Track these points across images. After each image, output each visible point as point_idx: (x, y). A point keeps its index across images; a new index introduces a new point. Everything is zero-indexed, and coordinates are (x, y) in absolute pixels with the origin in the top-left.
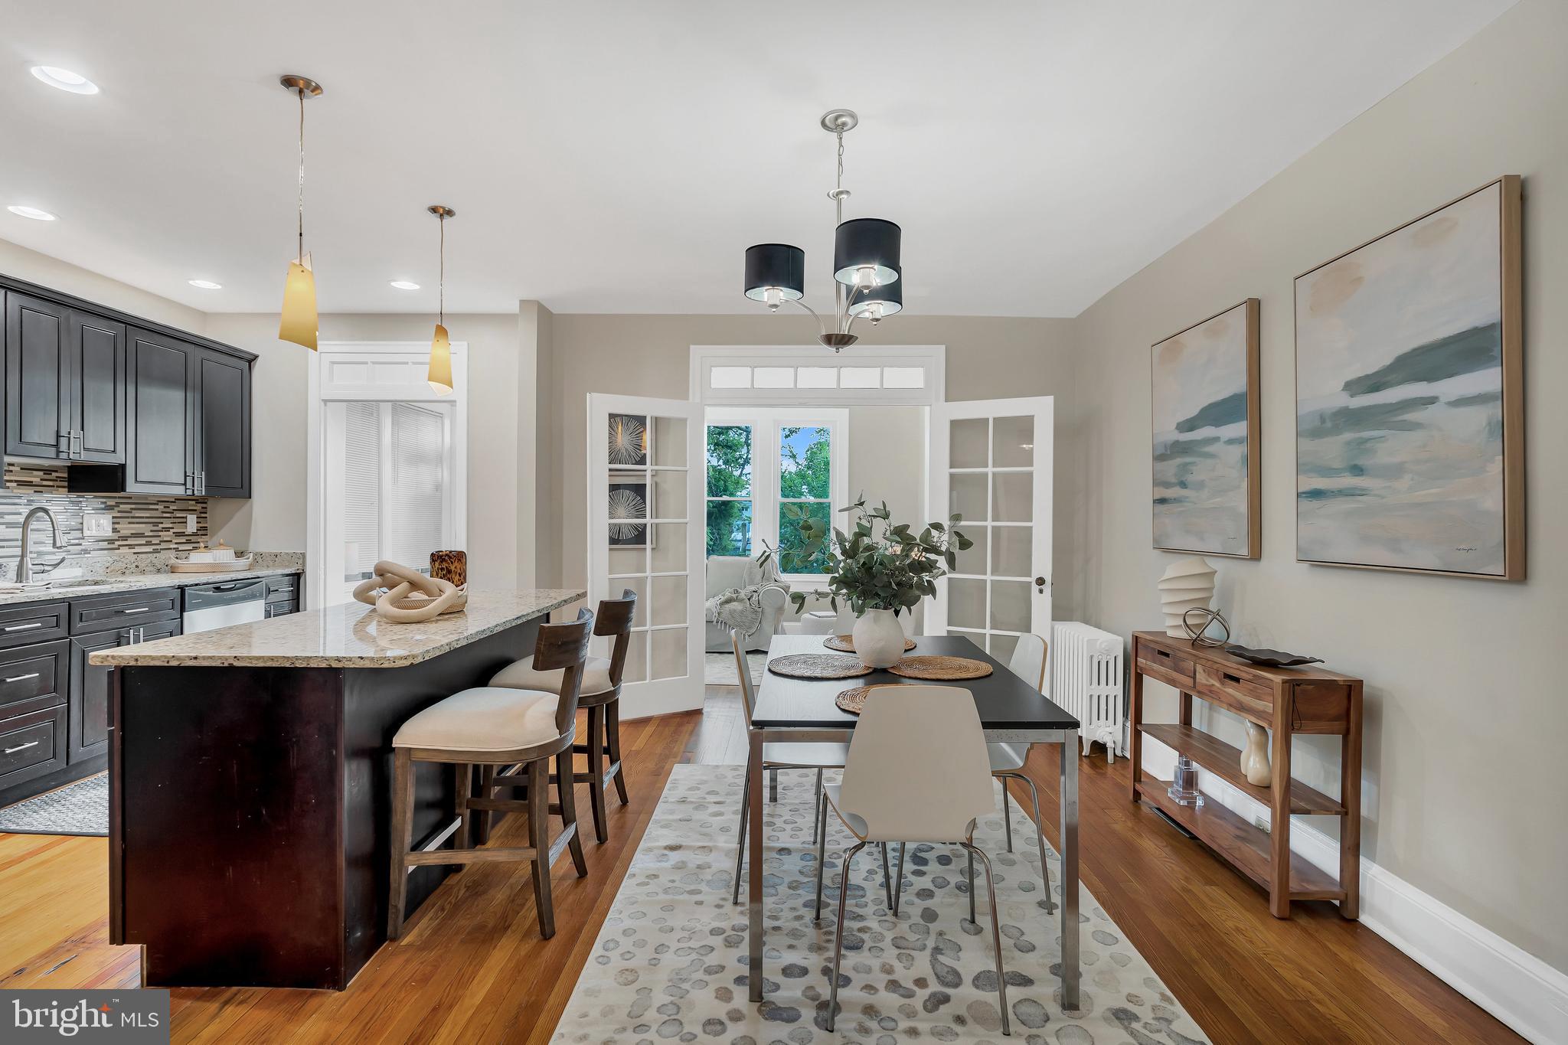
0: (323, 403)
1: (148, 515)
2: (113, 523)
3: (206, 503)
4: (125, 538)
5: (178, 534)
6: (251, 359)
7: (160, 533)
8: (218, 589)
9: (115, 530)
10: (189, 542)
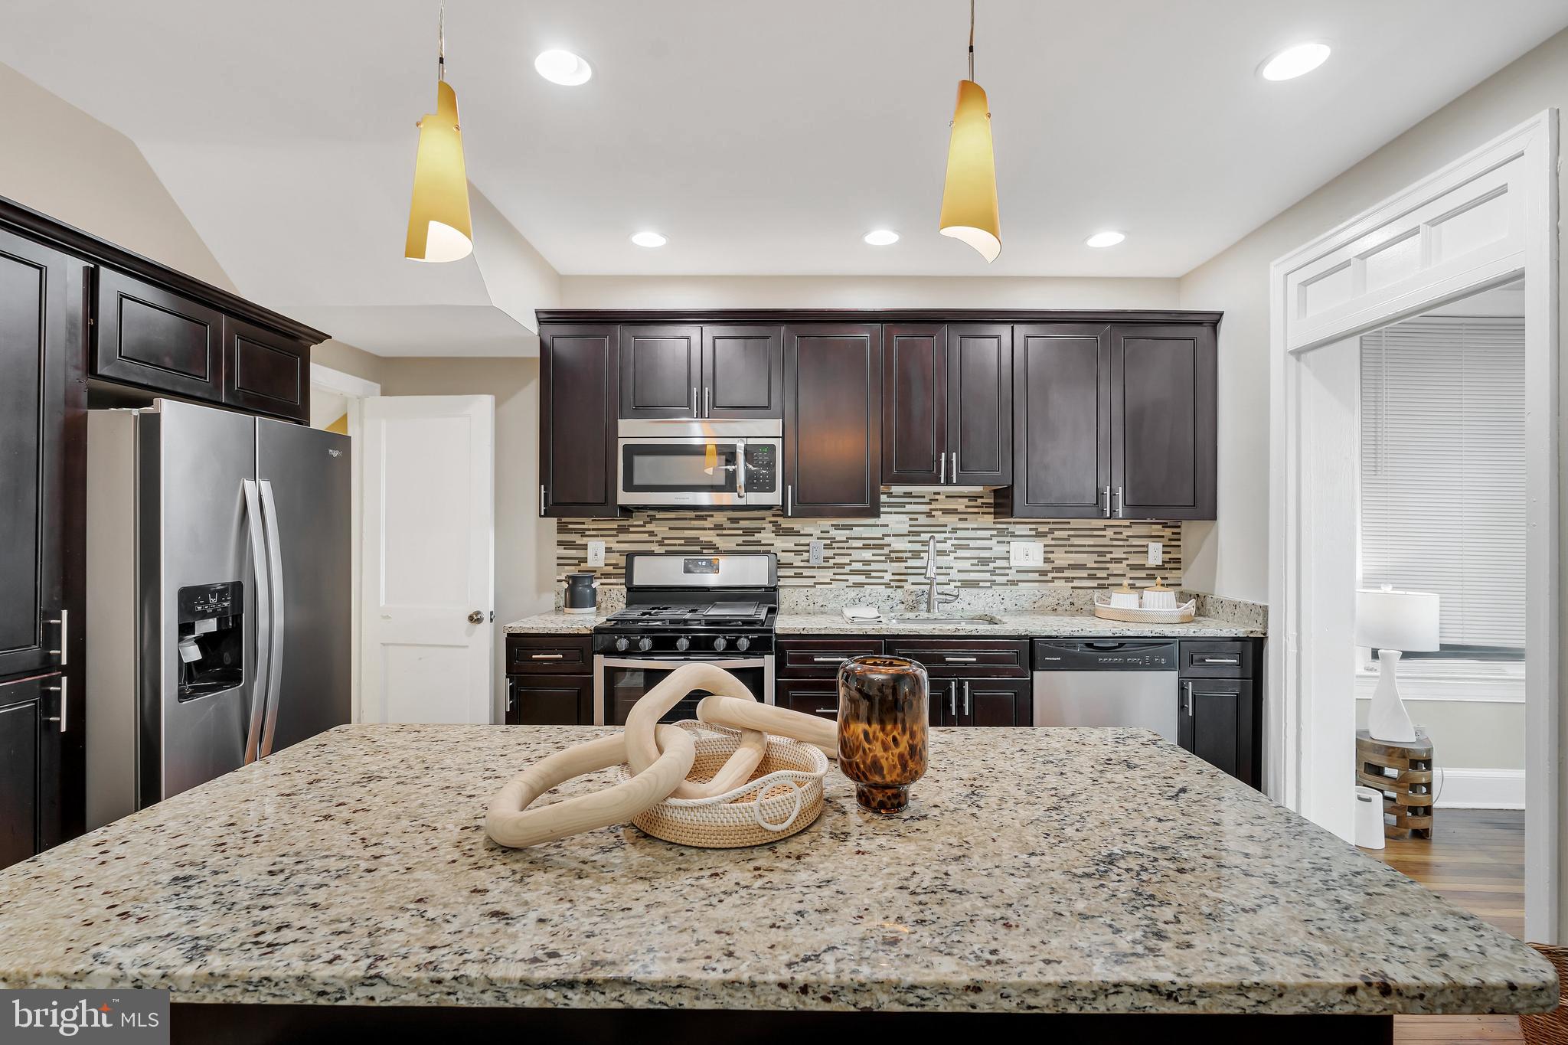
0: (1291, 358)
1: (1092, 543)
2: (1045, 552)
3: (1179, 527)
4: (1060, 570)
5: (1133, 567)
7: (1108, 565)
8: (1090, 646)
9: (1047, 560)
10: (1152, 577)
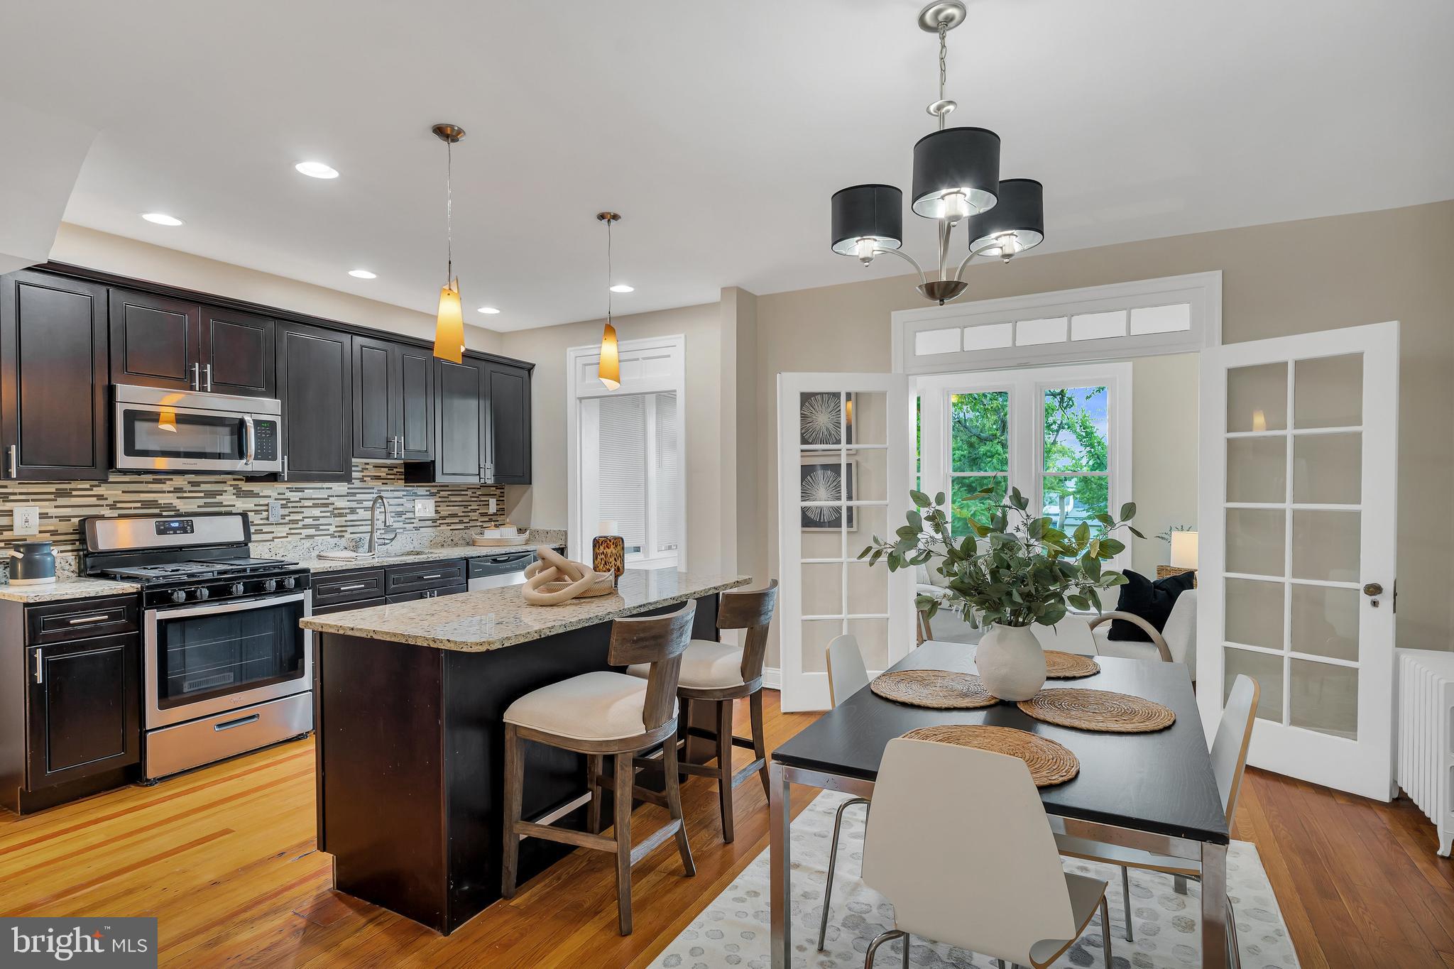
0: (578, 401)
1: (460, 500)
2: (436, 506)
3: (503, 489)
4: (443, 518)
5: (483, 515)
6: (530, 368)
7: (469, 514)
8: (495, 561)
9: (437, 512)
10: (491, 520)
